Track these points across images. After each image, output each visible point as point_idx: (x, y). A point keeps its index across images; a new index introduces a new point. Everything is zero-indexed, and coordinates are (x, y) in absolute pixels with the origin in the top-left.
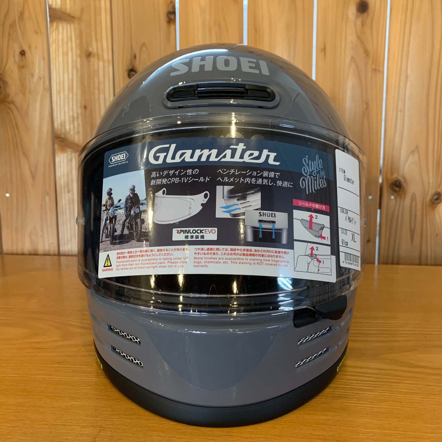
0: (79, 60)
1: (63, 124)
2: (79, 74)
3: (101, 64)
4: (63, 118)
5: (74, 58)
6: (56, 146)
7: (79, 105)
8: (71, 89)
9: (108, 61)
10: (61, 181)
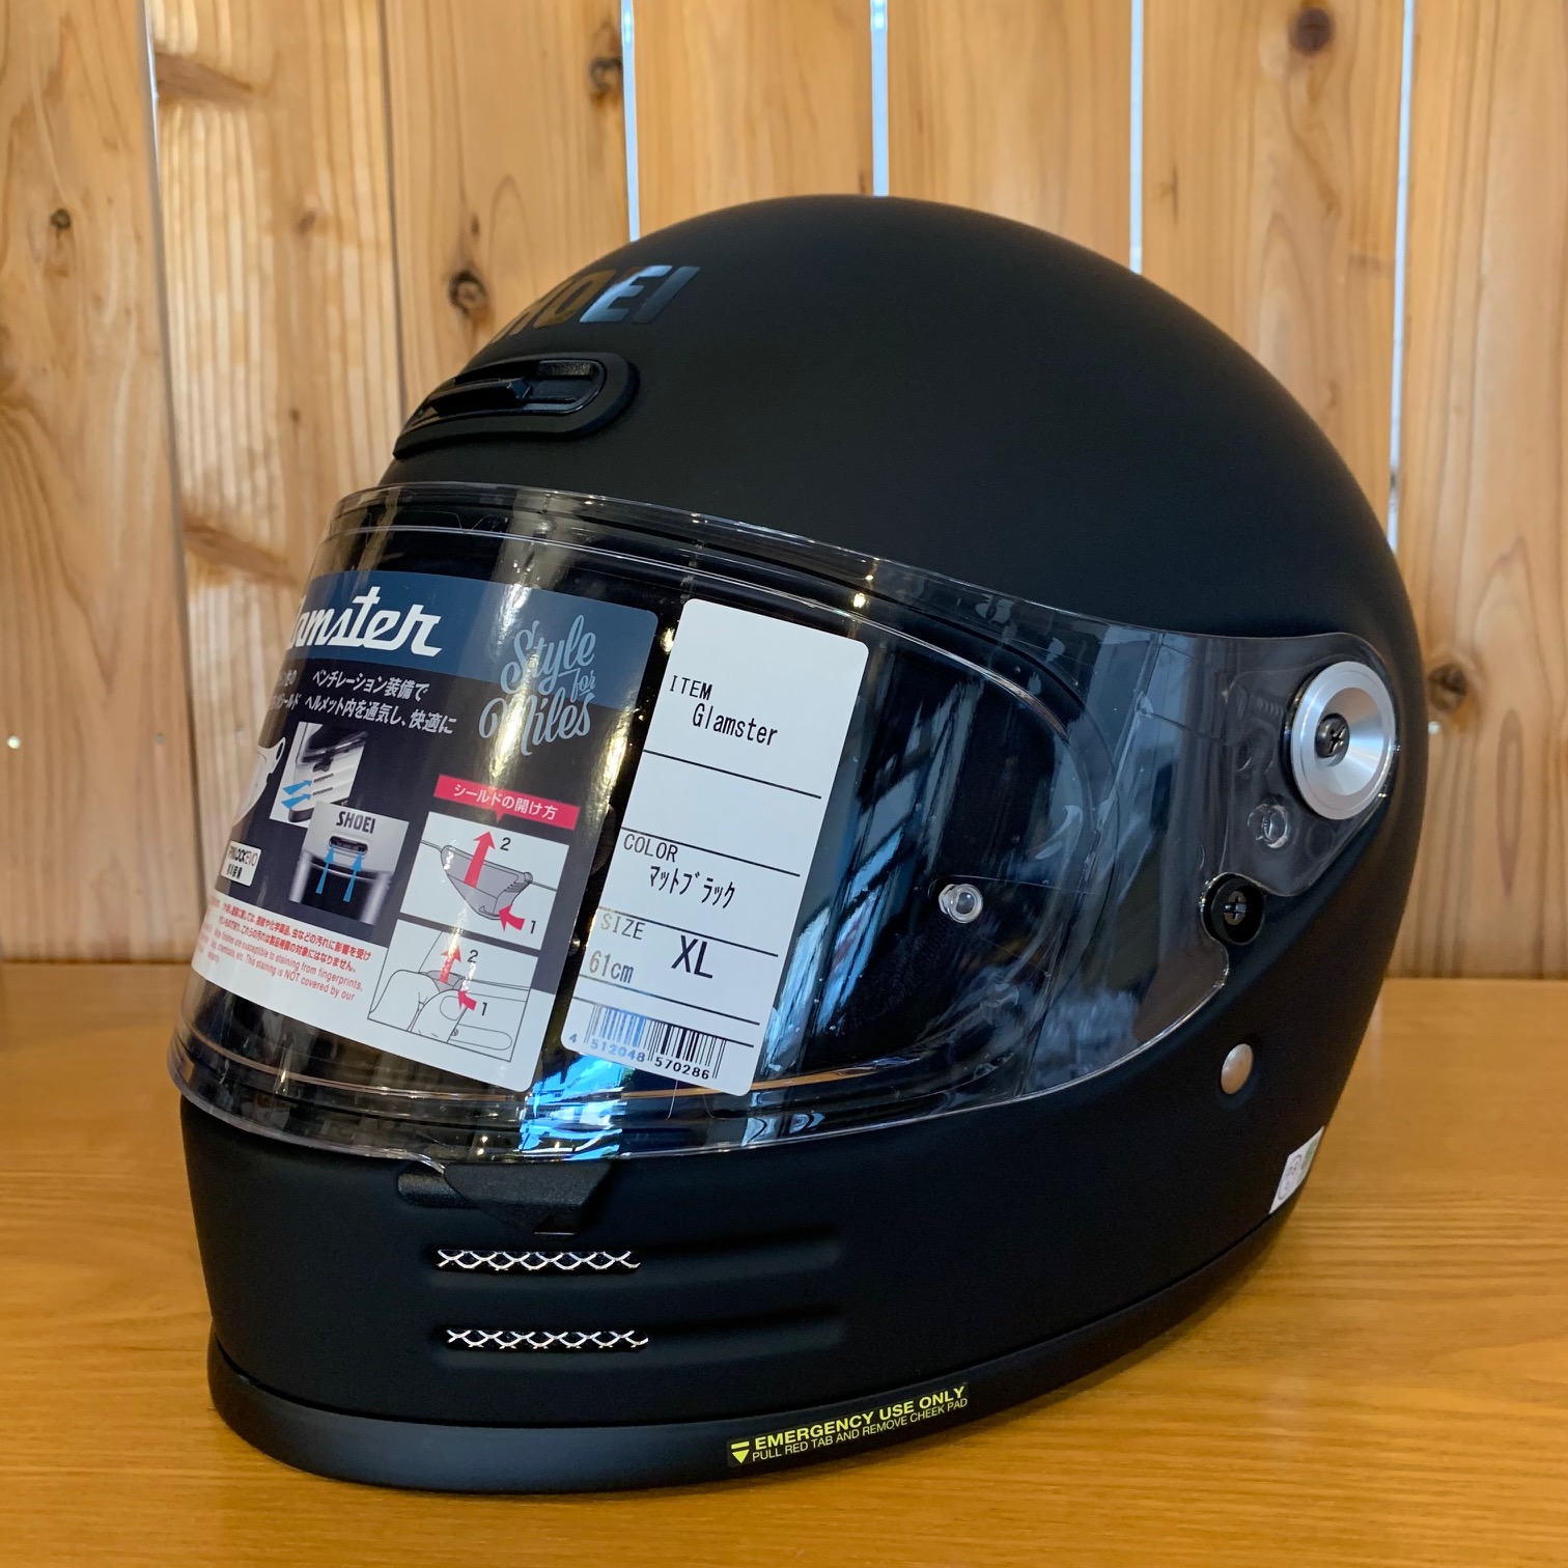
0: (268, 242)
1: (214, 478)
2: (271, 293)
3: (351, 255)
4: (212, 458)
5: (252, 236)
6: (190, 560)
7: (272, 407)
8: (241, 349)
9: (378, 245)
10: (211, 689)
